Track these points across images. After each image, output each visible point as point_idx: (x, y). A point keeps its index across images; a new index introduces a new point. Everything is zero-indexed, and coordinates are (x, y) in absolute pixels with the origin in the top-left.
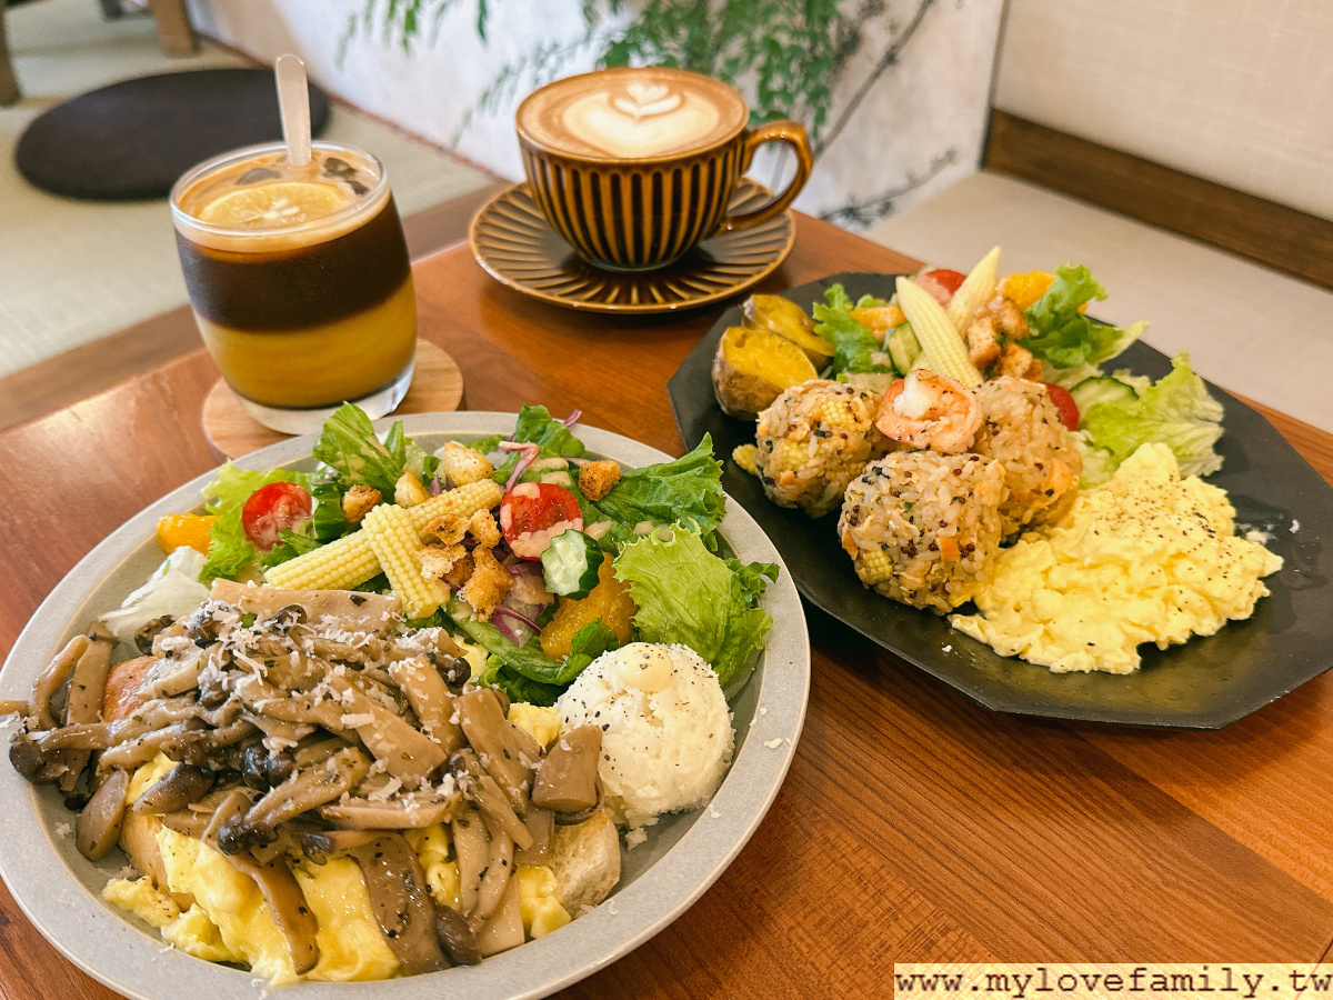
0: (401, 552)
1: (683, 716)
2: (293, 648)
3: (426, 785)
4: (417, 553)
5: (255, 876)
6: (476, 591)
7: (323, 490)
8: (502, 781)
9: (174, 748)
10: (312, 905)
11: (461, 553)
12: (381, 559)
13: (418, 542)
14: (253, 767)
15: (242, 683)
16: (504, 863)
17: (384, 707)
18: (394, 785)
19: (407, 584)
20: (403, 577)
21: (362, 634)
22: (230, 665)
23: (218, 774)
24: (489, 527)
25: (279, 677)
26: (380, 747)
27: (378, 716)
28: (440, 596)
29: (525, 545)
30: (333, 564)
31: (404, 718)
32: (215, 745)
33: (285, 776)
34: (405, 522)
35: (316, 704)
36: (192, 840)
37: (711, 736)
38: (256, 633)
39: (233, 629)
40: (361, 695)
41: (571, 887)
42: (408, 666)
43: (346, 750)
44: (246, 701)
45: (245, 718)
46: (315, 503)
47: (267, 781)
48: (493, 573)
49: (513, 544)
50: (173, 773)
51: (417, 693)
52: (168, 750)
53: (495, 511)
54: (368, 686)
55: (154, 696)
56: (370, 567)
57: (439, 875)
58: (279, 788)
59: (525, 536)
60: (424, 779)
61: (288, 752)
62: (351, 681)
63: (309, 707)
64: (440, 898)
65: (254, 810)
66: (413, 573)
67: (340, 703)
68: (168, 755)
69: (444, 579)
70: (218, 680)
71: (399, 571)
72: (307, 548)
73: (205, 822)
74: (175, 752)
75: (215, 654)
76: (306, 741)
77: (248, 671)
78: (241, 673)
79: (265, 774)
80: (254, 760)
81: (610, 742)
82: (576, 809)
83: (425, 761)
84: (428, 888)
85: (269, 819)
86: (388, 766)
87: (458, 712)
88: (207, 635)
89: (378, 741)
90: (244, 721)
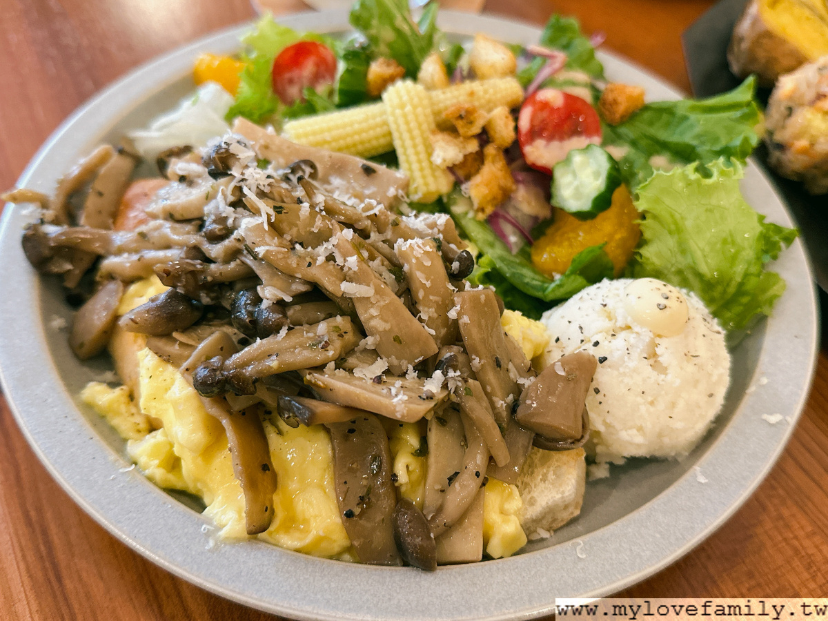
0: (416, 132)
1: (690, 368)
2: (303, 200)
3: (412, 375)
4: (432, 137)
5: (225, 422)
6: (479, 188)
7: (352, 55)
8: (489, 389)
9: (168, 273)
10: (275, 463)
11: (473, 146)
12: (396, 135)
13: (433, 126)
14: (243, 311)
15: (246, 225)
16: (478, 474)
17: (385, 283)
18: (380, 366)
19: (415, 166)
20: (413, 158)
21: (374, 202)
22: (238, 203)
23: (207, 308)
24: (506, 125)
25: (285, 226)
26: (374, 323)
27: (378, 291)
28: (442, 185)
29: (539, 152)
30: (349, 129)
31: (402, 299)
32: (209, 279)
33: (275, 330)
34: (426, 102)
35: (318, 263)
36: (170, 368)
37: (711, 395)
38: (269, 177)
39: (247, 167)
40: (364, 266)
41: (534, 512)
42: (416, 247)
43: (339, 318)
44: (249, 243)
45: (244, 259)
46: (342, 66)
47: (255, 330)
48: (500, 174)
49: (528, 149)
50: (163, 297)
51: (420, 276)
52: (161, 273)
53: (515, 111)
54: (372, 258)
55: (161, 216)
56: (383, 141)
57: (407, 467)
58: (265, 341)
59: (540, 143)
60: (410, 367)
61: (280, 305)
62: (358, 248)
63: (310, 265)
64: (403, 489)
65: (236, 357)
66: (423, 156)
67: (342, 268)
68: (161, 279)
69: (451, 169)
70: (224, 215)
71: (410, 151)
72: (326, 110)
73: (186, 353)
74: (168, 277)
75: (225, 187)
76: (300, 298)
77: (255, 212)
78: (248, 213)
79: (254, 322)
80: (246, 304)
81: (603, 376)
82: (558, 436)
83: (416, 350)
84: (394, 477)
85: (249, 371)
86: (378, 345)
87: (458, 307)
88: (221, 165)
89: (372, 317)
90: (243, 263)
